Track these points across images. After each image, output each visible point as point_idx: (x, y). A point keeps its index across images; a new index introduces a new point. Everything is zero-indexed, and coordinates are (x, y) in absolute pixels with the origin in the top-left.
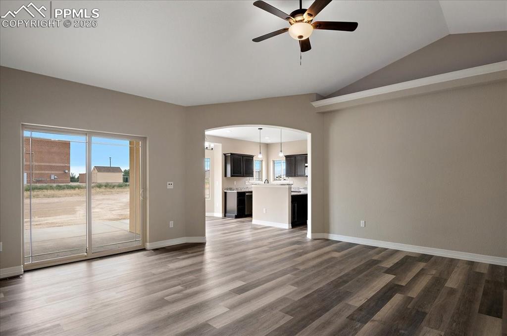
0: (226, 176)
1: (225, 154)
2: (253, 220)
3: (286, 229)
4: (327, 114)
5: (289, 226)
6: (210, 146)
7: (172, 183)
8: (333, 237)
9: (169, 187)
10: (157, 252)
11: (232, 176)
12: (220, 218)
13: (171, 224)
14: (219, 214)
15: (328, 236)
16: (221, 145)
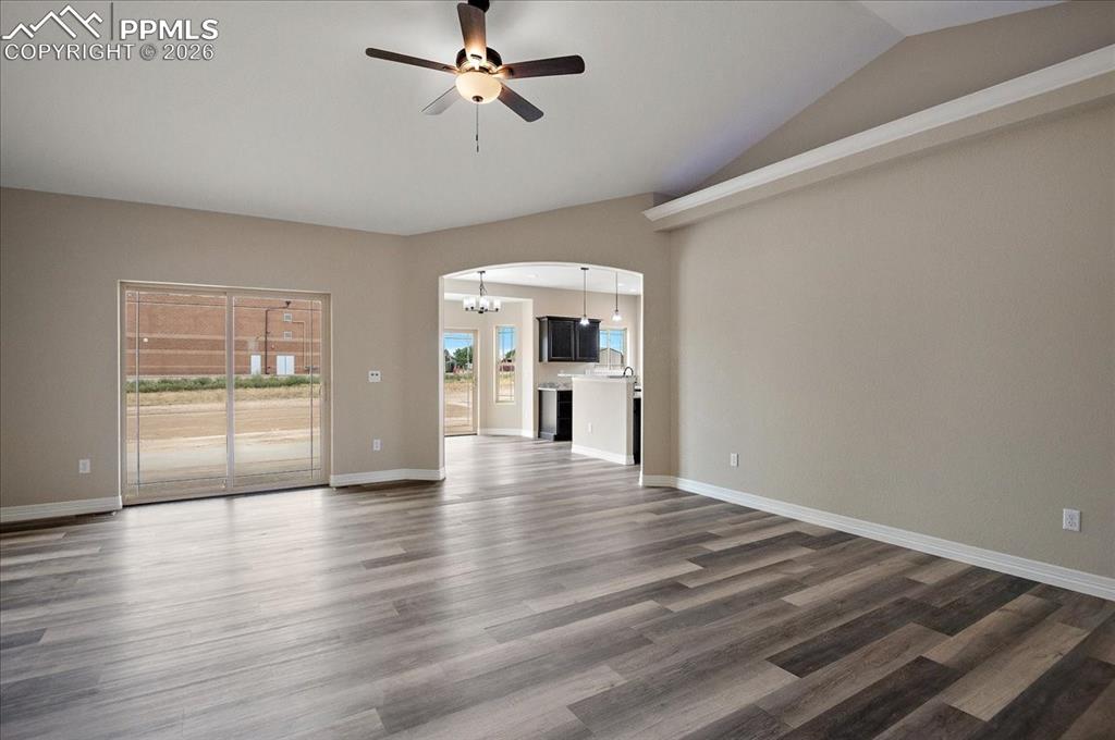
0: (541, 360)
1: (539, 319)
2: (573, 446)
3: (622, 465)
4: (674, 233)
5: (628, 459)
6: (492, 304)
7: (378, 372)
8: (686, 484)
9: (372, 379)
10: (341, 491)
11: (550, 360)
12: (528, 440)
13: (377, 445)
14: (529, 431)
15: (676, 482)
16: (530, 301)
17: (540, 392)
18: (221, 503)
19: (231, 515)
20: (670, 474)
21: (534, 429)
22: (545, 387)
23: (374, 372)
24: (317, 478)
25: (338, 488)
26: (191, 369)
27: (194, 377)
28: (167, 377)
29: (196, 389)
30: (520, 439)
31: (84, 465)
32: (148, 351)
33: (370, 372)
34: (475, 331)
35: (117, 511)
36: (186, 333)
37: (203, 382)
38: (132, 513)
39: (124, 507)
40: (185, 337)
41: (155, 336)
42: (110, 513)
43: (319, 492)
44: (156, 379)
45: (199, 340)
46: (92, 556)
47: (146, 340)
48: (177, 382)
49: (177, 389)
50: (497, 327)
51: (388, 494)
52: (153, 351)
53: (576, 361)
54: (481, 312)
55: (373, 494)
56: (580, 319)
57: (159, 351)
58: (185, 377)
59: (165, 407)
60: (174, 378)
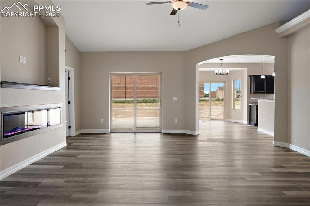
0: (250, 93)
1: (250, 76)
2: (258, 128)
4: (289, 37)
9: (174, 100)
11: (253, 93)
12: (245, 125)
13: (176, 121)
14: (245, 122)
15: (289, 145)
16: (246, 69)
17: (250, 105)
18: (133, 134)
19: (135, 137)
20: (287, 142)
21: (248, 121)
22: (253, 104)
23: (175, 97)
24: (158, 130)
25: (163, 133)
26: (152, 96)
27: (152, 99)
28: (144, 99)
29: (152, 102)
30: (242, 124)
31: (102, 120)
32: (140, 91)
33: (174, 97)
34: (225, 82)
35: (109, 133)
36: (151, 85)
37: (154, 100)
38: (112, 134)
39: (111, 132)
40: (150, 86)
41: (142, 86)
42: (107, 133)
43: (159, 134)
44: (142, 99)
45: (154, 87)
46: (97, 142)
47: (140, 87)
48: (147, 100)
49: (147, 102)
50: (234, 80)
51: (175, 137)
52: (142, 91)
53: (266, 93)
54: (221, 75)
55: (171, 136)
56: (260, 76)
57: (143, 91)
58: (149, 99)
59: (142, 108)
60: (146, 99)
